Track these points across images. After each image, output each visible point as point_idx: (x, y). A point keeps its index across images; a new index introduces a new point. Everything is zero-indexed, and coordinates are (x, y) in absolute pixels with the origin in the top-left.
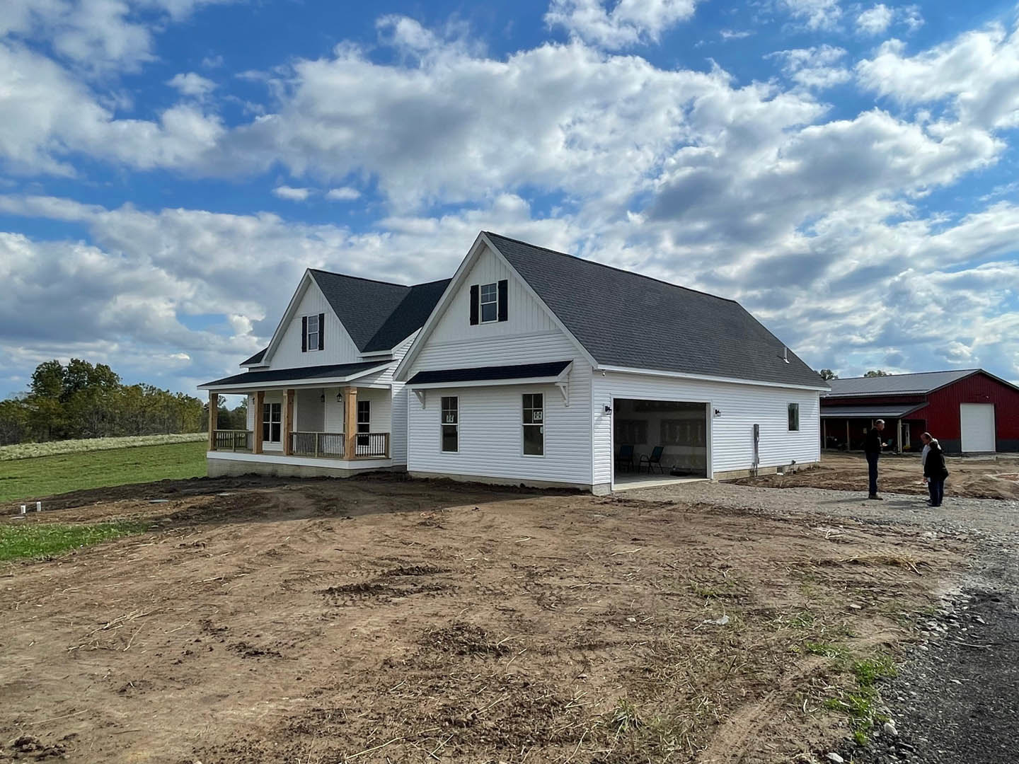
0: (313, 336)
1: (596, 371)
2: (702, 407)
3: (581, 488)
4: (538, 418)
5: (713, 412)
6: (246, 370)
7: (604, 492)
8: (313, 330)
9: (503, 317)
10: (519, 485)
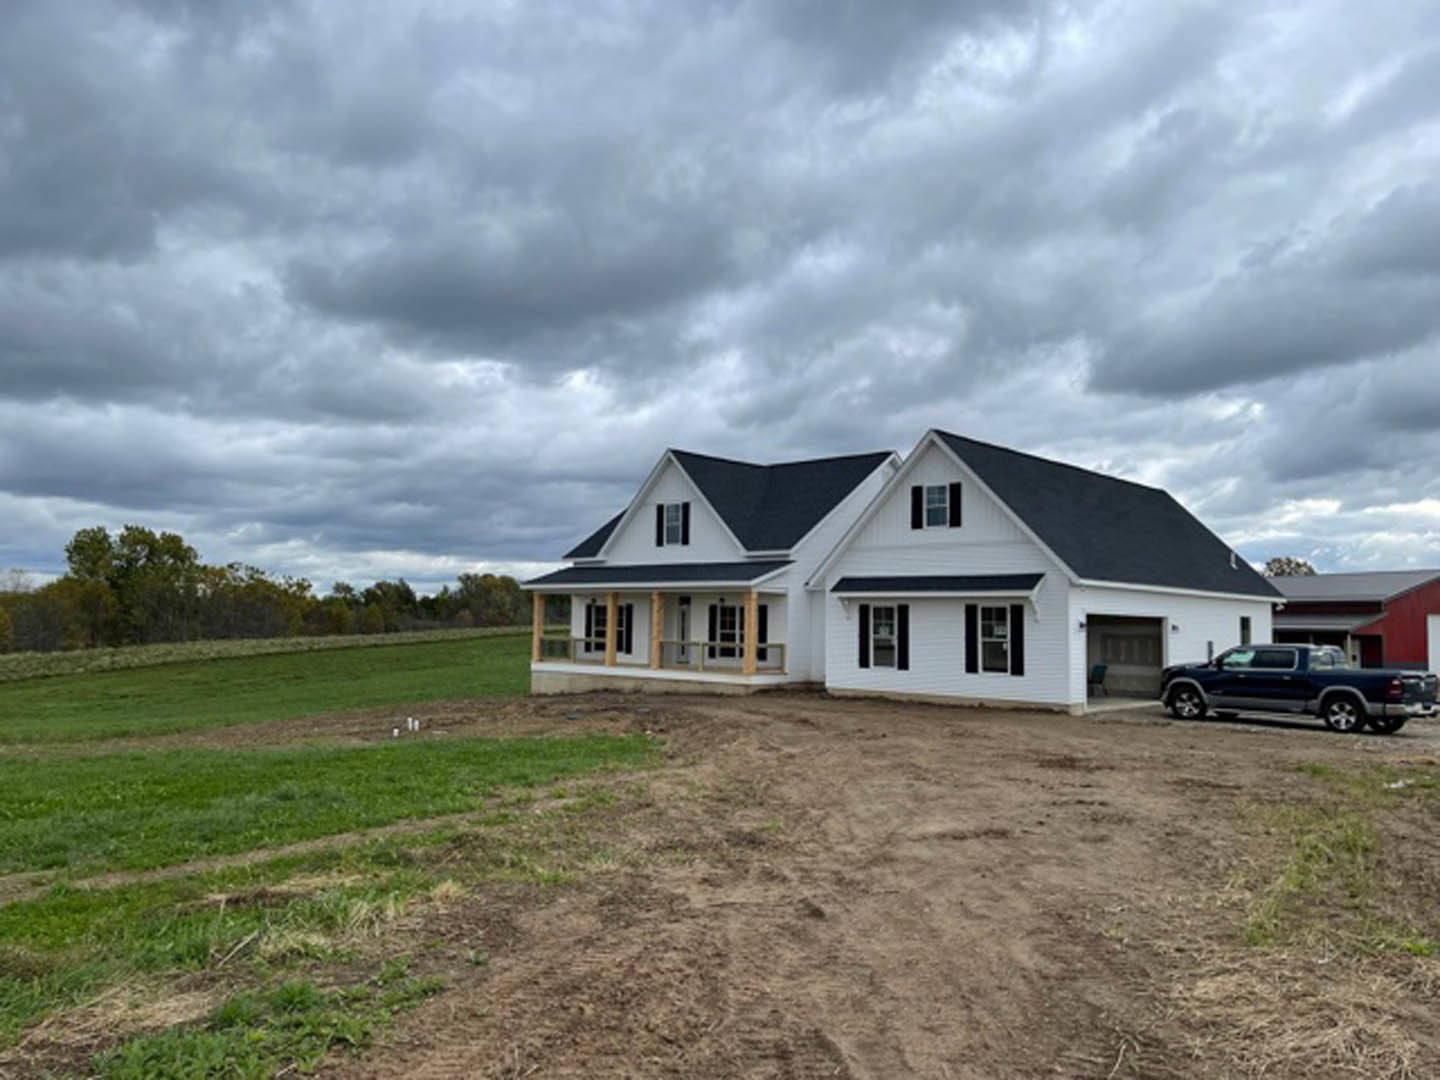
0: (673, 526)
1: (1073, 585)
2: (1157, 622)
3: (1056, 709)
4: (1000, 633)
5: (1170, 628)
6: (570, 564)
7: (1079, 712)
8: (672, 521)
9: (956, 521)
10: (976, 705)
